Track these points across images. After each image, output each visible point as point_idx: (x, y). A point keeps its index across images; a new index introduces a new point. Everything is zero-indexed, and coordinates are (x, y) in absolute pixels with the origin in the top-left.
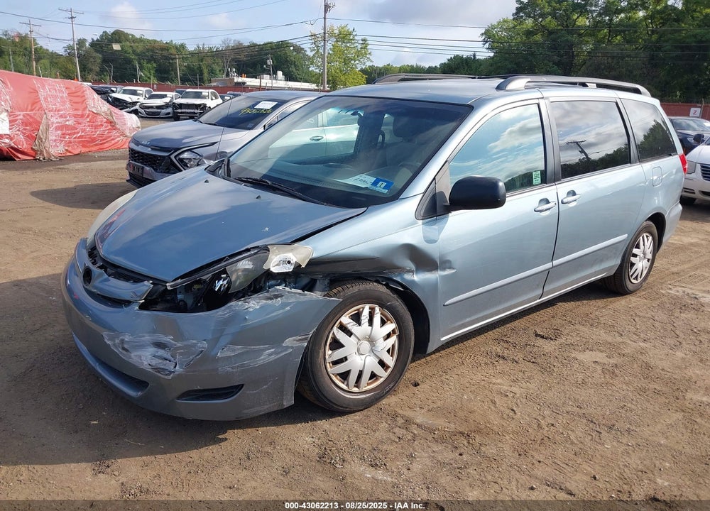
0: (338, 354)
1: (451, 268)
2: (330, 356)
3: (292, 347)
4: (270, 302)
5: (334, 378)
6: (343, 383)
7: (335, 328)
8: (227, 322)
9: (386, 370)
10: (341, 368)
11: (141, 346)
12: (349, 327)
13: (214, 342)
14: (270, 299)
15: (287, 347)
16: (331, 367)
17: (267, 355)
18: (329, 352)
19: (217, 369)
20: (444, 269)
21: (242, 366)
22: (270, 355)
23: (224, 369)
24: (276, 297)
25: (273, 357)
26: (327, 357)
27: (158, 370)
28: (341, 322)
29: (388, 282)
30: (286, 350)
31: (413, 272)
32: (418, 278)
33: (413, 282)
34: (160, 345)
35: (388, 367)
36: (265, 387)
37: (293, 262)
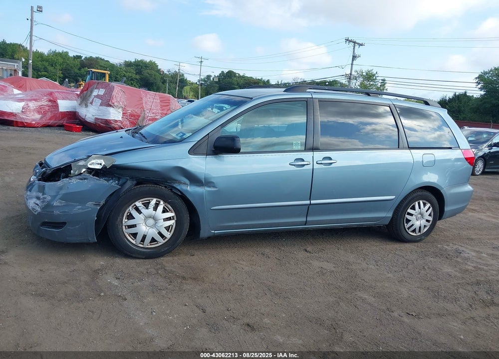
0: (131, 222)
1: (214, 187)
2: (126, 222)
3: (91, 208)
4: (81, 181)
5: (127, 236)
6: (134, 240)
7: (131, 207)
8: (61, 188)
9: (164, 240)
10: (133, 230)
11: (31, 198)
12: (140, 208)
13: (54, 197)
14: (81, 179)
15: (88, 207)
16: (126, 229)
17: (77, 209)
18: (125, 220)
19: (53, 212)
20: (210, 187)
21: (65, 212)
22: (79, 209)
23: (56, 212)
24: (85, 179)
25: (80, 211)
26: (124, 222)
27: (33, 209)
28: (135, 205)
29: (172, 188)
30: (88, 209)
31: (187, 184)
32: (190, 189)
33: (187, 191)
34: (38, 198)
35: (166, 238)
36: (77, 226)
37: (103, 164)
